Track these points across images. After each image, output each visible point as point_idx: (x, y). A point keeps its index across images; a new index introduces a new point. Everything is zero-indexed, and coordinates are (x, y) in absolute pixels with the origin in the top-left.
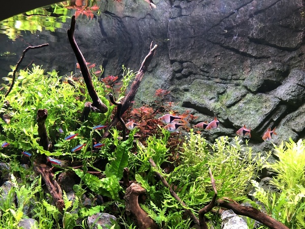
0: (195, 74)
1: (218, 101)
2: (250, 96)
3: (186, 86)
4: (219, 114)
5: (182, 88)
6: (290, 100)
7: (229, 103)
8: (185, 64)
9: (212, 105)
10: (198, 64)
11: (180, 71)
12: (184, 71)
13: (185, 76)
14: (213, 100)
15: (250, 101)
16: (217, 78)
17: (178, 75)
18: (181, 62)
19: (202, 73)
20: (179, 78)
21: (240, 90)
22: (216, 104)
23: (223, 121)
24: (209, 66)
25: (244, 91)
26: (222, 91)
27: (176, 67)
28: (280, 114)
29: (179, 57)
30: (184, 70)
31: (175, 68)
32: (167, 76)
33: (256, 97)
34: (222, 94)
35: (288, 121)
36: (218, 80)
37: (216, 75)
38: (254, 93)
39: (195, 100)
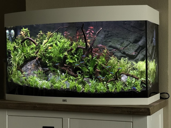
2: (131, 44)
3: (110, 40)
5: (108, 40)
6: (142, 46)
39: (113, 45)
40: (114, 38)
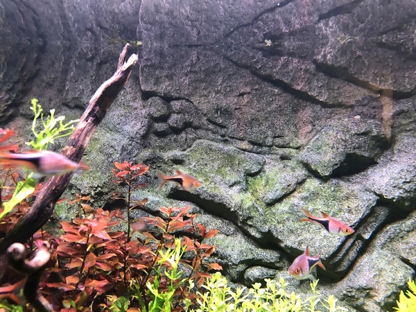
0: (196, 128)
1: (246, 190)
2: (313, 184)
3: (177, 153)
4: (250, 218)
5: (167, 155)
6: (401, 199)
7: (271, 196)
8: (176, 105)
9: (234, 197)
10: (204, 107)
11: (163, 119)
12: (174, 119)
13: (176, 131)
14: (236, 188)
15: (315, 195)
16: (242, 140)
17: (160, 127)
18: (167, 99)
19: (211, 126)
20: (161, 135)
21: (293, 169)
22: (242, 196)
23: (258, 236)
24: (226, 113)
25: (301, 172)
26: (255, 169)
27: (156, 108)
28: (376, 225)
29: (164, 87)
30: (174, 117)
31: (153, 110)
32: (135, 127)
33: (327, 188)
34: (254, 175)
35: (391, 240)
36: (245, 145)
37: (241, 135)
38: (324, 179)
40: (205, 142)
